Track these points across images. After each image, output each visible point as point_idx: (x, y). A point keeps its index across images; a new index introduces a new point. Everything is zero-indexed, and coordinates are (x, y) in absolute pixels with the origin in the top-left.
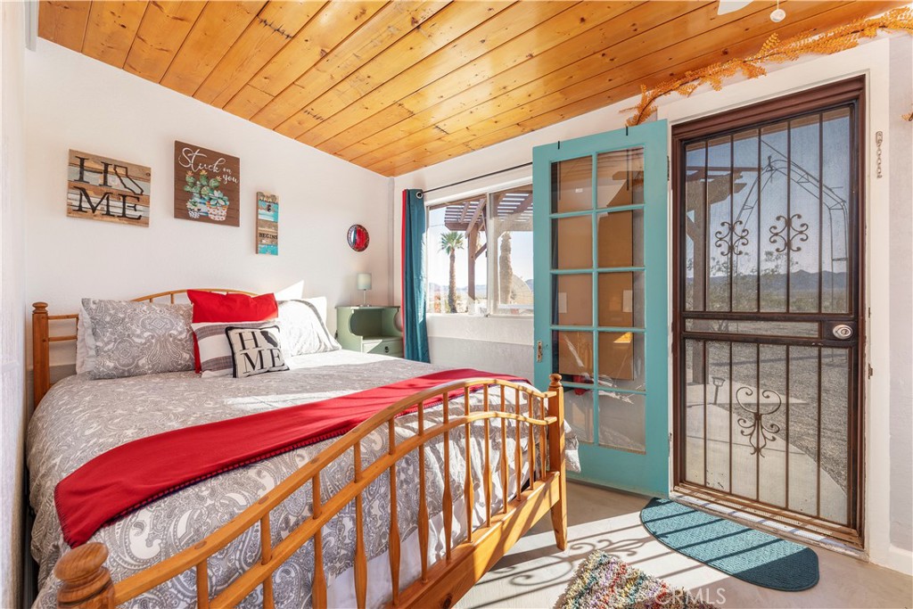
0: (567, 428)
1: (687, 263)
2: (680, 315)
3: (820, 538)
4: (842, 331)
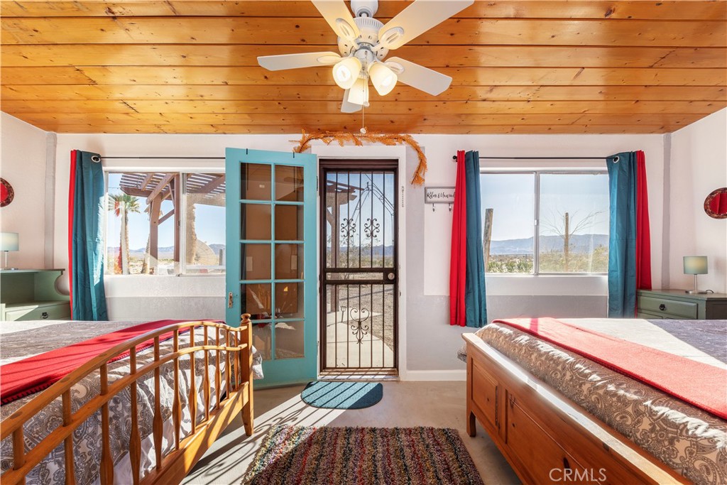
0: (254, 350)
1: (328, 239)
2: (324, 270)
3: (383, 377)
4: (391, 276)
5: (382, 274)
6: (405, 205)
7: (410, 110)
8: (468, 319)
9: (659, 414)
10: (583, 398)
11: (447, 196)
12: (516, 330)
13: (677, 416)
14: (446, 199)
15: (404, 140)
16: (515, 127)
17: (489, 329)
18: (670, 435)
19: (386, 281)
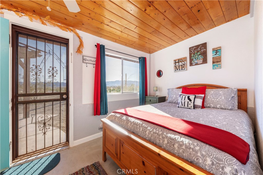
2: (16, 95)
4: (65, 96)
5: (59, 95)
6: (72, 62)
7: (76, 16)
8: (101, 112)
9: (169, 136)
10: (147, 136)
11: (92, 61)
12: (121, 114)
13: (173, 136)
14: (92, 62)
15: (72, 31)
16: (117, 40)
17: (111, 116)
18: (173, 143)
19: (62, 99)
